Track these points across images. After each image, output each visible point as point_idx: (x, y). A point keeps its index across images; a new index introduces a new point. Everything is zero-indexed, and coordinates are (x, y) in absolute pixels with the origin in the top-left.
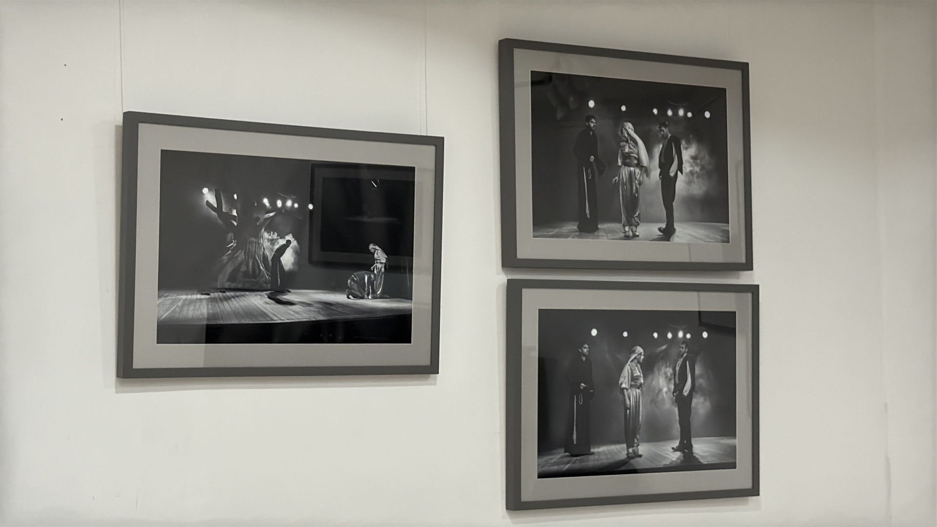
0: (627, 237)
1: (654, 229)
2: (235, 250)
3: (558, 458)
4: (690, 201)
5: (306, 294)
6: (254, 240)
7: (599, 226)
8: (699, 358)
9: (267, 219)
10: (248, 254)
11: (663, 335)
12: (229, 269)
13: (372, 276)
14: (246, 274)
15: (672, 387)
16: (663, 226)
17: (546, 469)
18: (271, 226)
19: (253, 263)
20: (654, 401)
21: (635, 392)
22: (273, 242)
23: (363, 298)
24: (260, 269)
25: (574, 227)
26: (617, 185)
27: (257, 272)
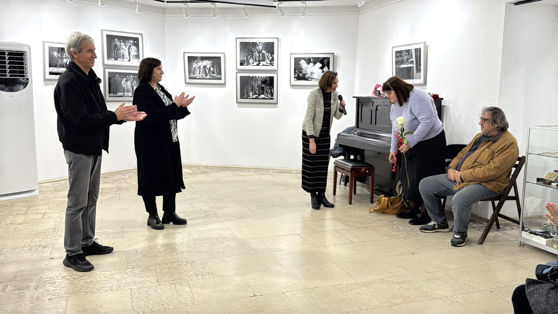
0: (123, 61)
1: (127, 60)
3: (112, 94)
4: (133, 56)
7: (118, 59)
8: (135, 80)
11: (129, 76)
12: (59, 64)
14: (62, 65)
15: (130, 84)
16: (129, 59)
17: (110, 96)
20: (127, 86)
21: (124, 85)
25: (114, 59)
26: (121, 53)
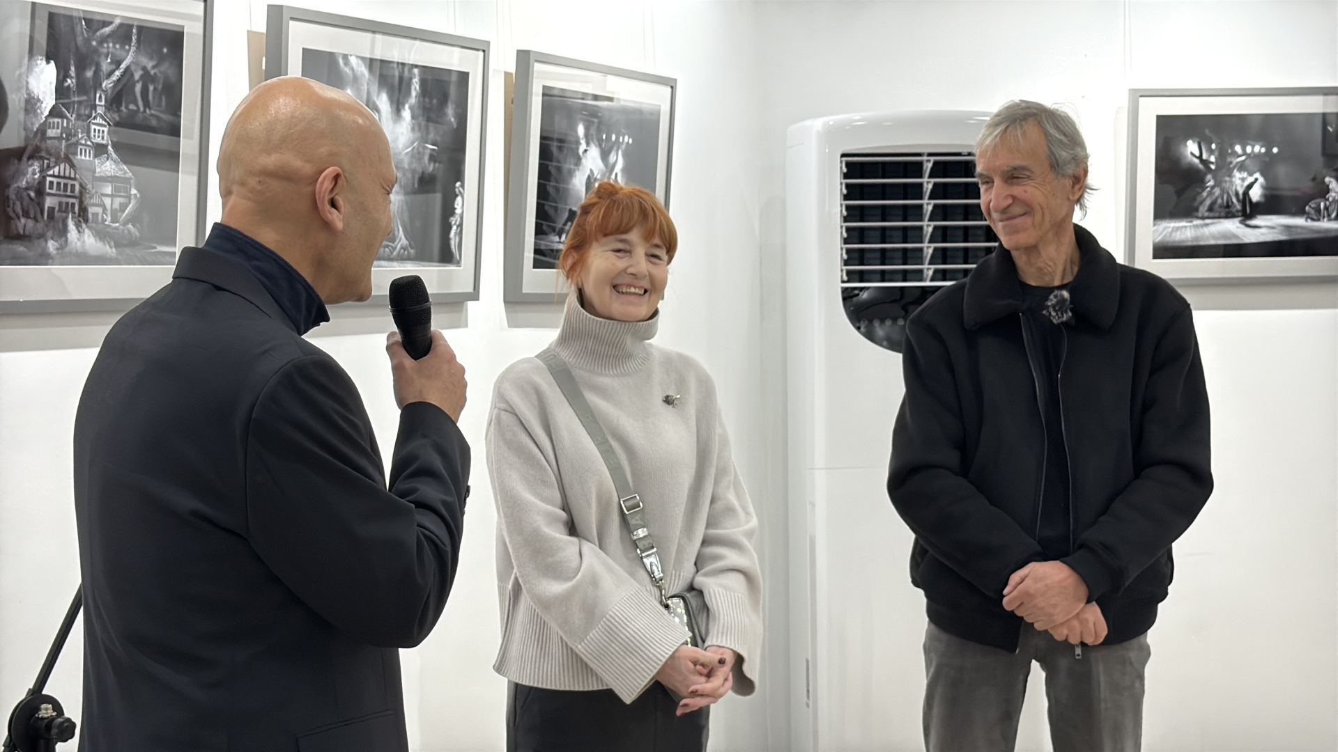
2: (1213, 187)
5: (1271, 219)
6: (1227, 179)
9: (1238, 163)
10: (1223, 190)
13: (1328, 203)
18: (1242, 167)
19: (1227, 198)
22: (1243, 180)
23: (1319, 220)
24: (1232, 202)
27: (1230, 203)
